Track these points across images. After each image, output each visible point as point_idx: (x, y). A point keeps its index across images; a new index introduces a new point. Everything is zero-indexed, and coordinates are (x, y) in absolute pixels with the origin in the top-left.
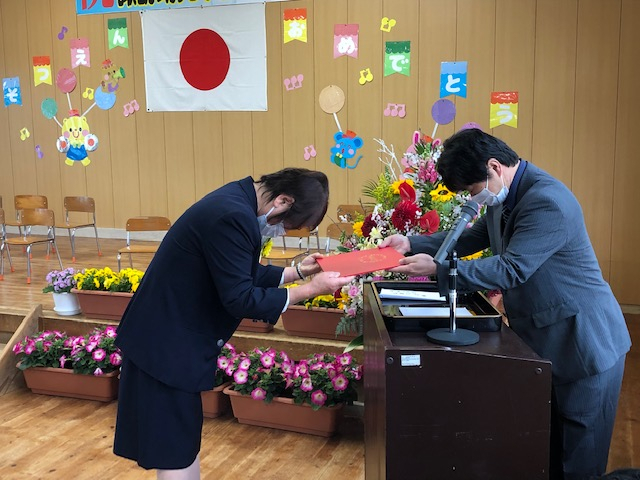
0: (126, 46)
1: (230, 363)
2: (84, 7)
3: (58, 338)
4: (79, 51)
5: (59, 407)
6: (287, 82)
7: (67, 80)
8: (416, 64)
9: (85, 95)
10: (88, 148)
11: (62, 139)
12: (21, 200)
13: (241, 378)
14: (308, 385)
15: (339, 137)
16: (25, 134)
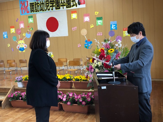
0: (33, 22)
1: (62, 96)
2: (22, 13)
3: (19, 93)
4: (21, 24)
5: (20, 110)
6: (73, 29)
7: (19, 31)
8: (104, 23)
9: (23, 35)
10: (25, 48)
11: (18, 46)
12: (8, 61)
13: (64, 99)
14: (81, 101)
15: (86, 41)
16: (9, 45)
